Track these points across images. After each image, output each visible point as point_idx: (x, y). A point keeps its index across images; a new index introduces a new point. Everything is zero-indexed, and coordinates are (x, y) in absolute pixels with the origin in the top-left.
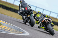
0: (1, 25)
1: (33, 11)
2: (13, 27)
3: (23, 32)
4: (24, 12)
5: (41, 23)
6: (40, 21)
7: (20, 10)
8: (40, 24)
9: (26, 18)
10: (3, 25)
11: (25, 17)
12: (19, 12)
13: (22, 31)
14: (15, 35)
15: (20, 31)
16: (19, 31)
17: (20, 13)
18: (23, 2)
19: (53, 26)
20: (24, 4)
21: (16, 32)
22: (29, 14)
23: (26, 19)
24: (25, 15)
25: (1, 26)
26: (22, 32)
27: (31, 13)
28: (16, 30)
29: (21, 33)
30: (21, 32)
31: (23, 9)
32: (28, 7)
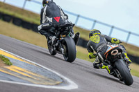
0: (11, 64)
1: (74, 25)
2: (39, 70)
3: (64, 82)
4: (53, 26)
6: (99, 51)
10: (16, 64)
11: (53, 38)
12: (40, 27)
14: (44, 89)
15: (56, 80)
16: (53, 79)
18: (51, 5)
19: (129, 63)
20: (53, 9)
22: (63, 31)
23: (57, 44)
24: (54, 35)
25: (11, 66)
26: (61, 81)
28: (47, 78)
29: (57, 85)
30: (58, 82)
31: (50, 20)
32: (63, 17)
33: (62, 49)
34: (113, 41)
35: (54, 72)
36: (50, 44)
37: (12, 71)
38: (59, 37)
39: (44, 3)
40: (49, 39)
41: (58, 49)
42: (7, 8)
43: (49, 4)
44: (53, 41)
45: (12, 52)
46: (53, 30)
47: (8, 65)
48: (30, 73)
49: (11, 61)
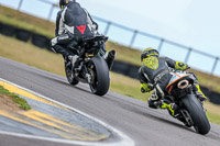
0: (29, 108)
1: (107, 38)
4: (74, 39)
5: (161, 91)
6: (158, 82)
7: (60, 32)
8: (159, 94)
9: (78, 63)
10: (37, 108)
11: (75, 58)
12: (54, 41)
13: (109, 131)
17: (60, 43)
20: (76, 13)
21: (85, 137)
22: (89, 48)
23: (80, 68)
24: (75, 53)
25: (30, 112)
27: (98, 47)
28: (85, 130)
30: (103, 137)
31: (71, 29)
32: (91, 26)
33: (88, 75)
34: (177, 66)
35: (97, 120)
36: (69, 68)
37: (31, 120)
38: (83, 56)
39: (62, 3)
40: (68, 60)
41: (81, 76)
42: (23, 20)
43: (69, 5)
44: (74, 62)
45: (31, 88)
46: (75, 46)
47: (25, 109)
48: (59, 122)
49: (29, 103)
